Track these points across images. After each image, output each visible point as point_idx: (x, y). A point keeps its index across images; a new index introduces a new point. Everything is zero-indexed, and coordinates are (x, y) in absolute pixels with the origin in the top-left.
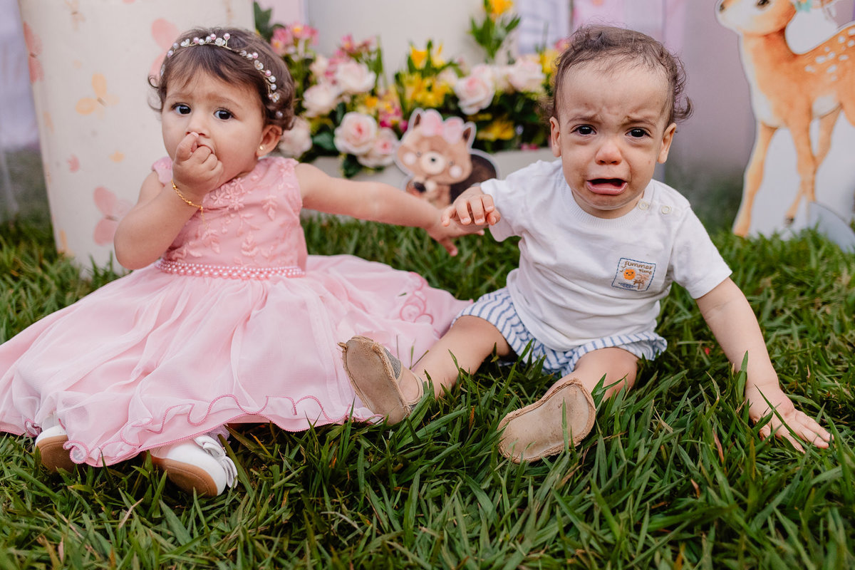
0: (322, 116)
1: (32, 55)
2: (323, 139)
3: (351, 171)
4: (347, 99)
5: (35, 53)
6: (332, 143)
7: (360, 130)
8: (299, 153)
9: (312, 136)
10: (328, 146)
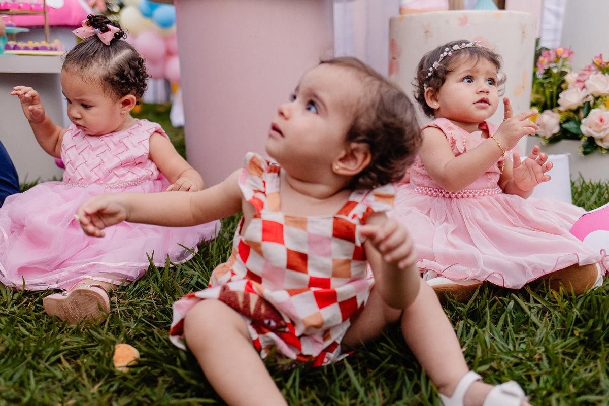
0: (571, 110)
1: (394, 58)
2: (570, 126)
3: (588, 150)
4: (591, 99)
5: (396, 57)
6: (578, 128)
7: (601, 120)
8: (549, 135)
9: (561, 124)
10: (574, 131)
